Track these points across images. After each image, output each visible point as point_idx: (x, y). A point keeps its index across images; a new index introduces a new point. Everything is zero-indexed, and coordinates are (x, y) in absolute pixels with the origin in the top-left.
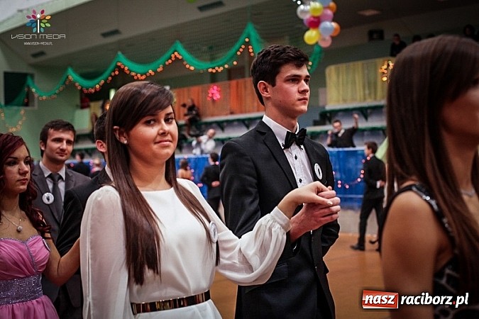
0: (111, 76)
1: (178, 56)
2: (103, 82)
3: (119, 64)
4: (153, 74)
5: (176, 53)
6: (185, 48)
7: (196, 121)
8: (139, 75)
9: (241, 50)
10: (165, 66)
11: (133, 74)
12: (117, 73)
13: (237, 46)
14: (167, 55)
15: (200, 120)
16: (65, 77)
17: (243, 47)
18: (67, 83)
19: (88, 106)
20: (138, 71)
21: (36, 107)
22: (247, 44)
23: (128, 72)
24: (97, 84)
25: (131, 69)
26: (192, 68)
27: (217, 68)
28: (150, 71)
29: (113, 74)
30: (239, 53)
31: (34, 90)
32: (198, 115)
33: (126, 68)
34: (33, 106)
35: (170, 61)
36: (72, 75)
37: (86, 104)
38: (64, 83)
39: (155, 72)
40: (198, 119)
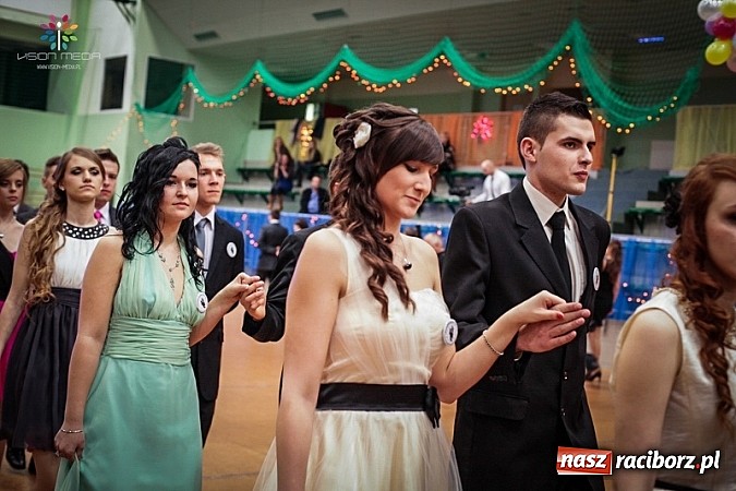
0: (327, 81)
1: (445, 61)
2: (312, 89)
3: (342, 64)
4: (399, 85)
5: (442, 57)
6: (458, 49)
7: (449, 170)
8: (374, 86)
9: (556, 63)
10: (420, 75)
11: (364, 82)
12: (337, 78)
13: (550, 56)
14: (427, 58)
15: (455, 169)
16: (251, 75)
17: (560, 58)
18: (252, 85)
19: (273, 127)
20: (374, 79)
21: (191, 118)
22: (567, 55)
23: (357, 79)
24: (302, 91)
25: (361, 73)
26: (468, 84)
27: (510, 89)
28: (395, 82)
29: (331, 79)
30: (551, 68)
31: (196, 91)
32: (452, 159)
33: (354, 72)
34: (188, 116)
35: (430, 69)
36: (262, 74)
38: (248, 85)
39: (403, 83)
40: (451, 166)
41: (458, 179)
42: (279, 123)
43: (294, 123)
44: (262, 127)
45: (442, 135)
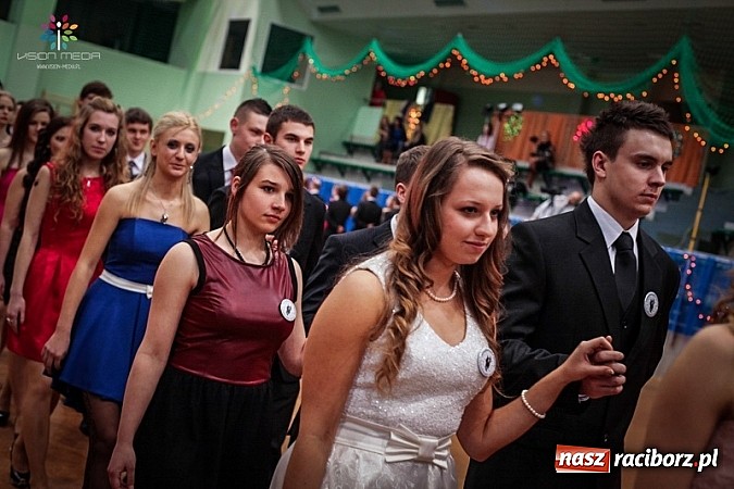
0: (438, 67)
1: (553, 62)
2: (422, 73)
3: (455, 52)
4: (506, 79)
5: (551, 57)
6: (566, 51)
8: (482, 77)
9: (660, 76)
10: (527, 72)
11: (474, 72)
12: (448, 65)
13: (654, 69)
14: (536, 56)
15: (553, 168)
16: (365, 53)
17: (665, 71)
18: (365, 62)
19: (383, 105)
20: (483, 70)
21: (304, 88)
22: (672, 69)
23: (466, 68)
24: (412, 75)
25: (471, 63)
26: (572, 86)
27: (612, 95)
28: (502, 75)
29: (441, 65)
30: (655, 80)
31: (311, 61)
32: (552, 159)
33: (465, 61)
34: (301, 84)
35: (538, 67)
36: (376, 53)
37: (379, 101)
38: (361, 62)
39: (510, 77)
40: (550, 165)
41: (555, 179)
42: (389, 103)
43: (403, 104)
44: (372, 105)
45: (544, 134)
